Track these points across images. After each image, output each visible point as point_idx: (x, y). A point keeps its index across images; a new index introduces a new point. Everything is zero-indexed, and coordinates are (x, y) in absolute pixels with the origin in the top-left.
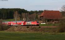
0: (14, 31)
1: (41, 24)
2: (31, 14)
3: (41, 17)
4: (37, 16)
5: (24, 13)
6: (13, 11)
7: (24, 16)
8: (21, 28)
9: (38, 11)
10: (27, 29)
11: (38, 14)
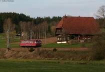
0: (5, 58)
1: (58, 43)
2: (38, 23)
3: (57, 29)
4: (49, 27)
5: (23, 21)
6: (2, 19)
7: (24, 28)
8: (19, 52)
9: (51, 18)
10: (29, 53)
11: (51, 24)
